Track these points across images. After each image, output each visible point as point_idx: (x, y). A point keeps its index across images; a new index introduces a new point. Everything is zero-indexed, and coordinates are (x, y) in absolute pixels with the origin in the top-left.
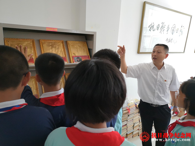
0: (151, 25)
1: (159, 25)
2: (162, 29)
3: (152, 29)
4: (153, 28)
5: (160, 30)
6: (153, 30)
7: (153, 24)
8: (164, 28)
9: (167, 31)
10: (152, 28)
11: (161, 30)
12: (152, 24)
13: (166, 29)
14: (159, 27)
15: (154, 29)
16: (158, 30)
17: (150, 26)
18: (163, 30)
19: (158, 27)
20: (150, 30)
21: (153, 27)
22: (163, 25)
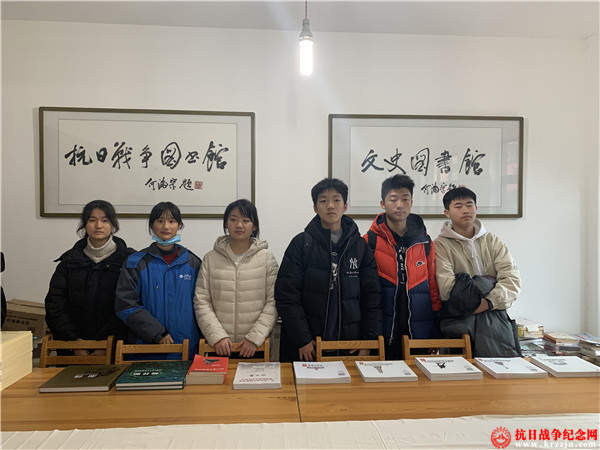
0: (74, 151)
1: (104, 150)
2: (119, 158)
3: (79, 161)
4: (84, 157)
5: (113, 159)
6: (85, 163)
7: (82, 150)
8: (128, 156)
9: (146, 160)
10: (77, 159)
13: (136, 157)
14: (106, 153)
15: (87, 160)
16: (103, 161)
17: (69, 155)
18: (124, 159)
19: (102, 153)
20: (71, 163)
21: (83, 155)
22: (123, 148)
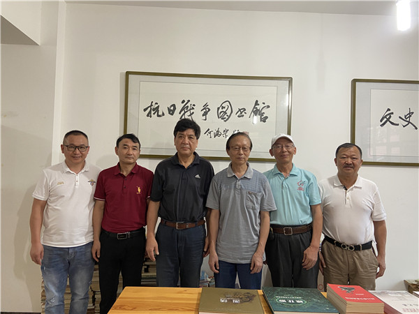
0: (150, 106)
1: (174, 105)
2: (185, 112)
3: (154, 114)
4: (158, 111)
5: (180, 113)
6: (158, 116)
7: (157, 105)
8: (192, 111)
9: (205, 114)
10: (153, 112)
11: (184, 114)
12: (152, 105)
13: (198, 112)
14: (175, 109)
15: (160, 113)
16: (172, 114)
17: (146, 109)
18: (189, 113)
19: (172, 108)
20: (148, 116)
21: (157, 109)
22: (189, 104)
